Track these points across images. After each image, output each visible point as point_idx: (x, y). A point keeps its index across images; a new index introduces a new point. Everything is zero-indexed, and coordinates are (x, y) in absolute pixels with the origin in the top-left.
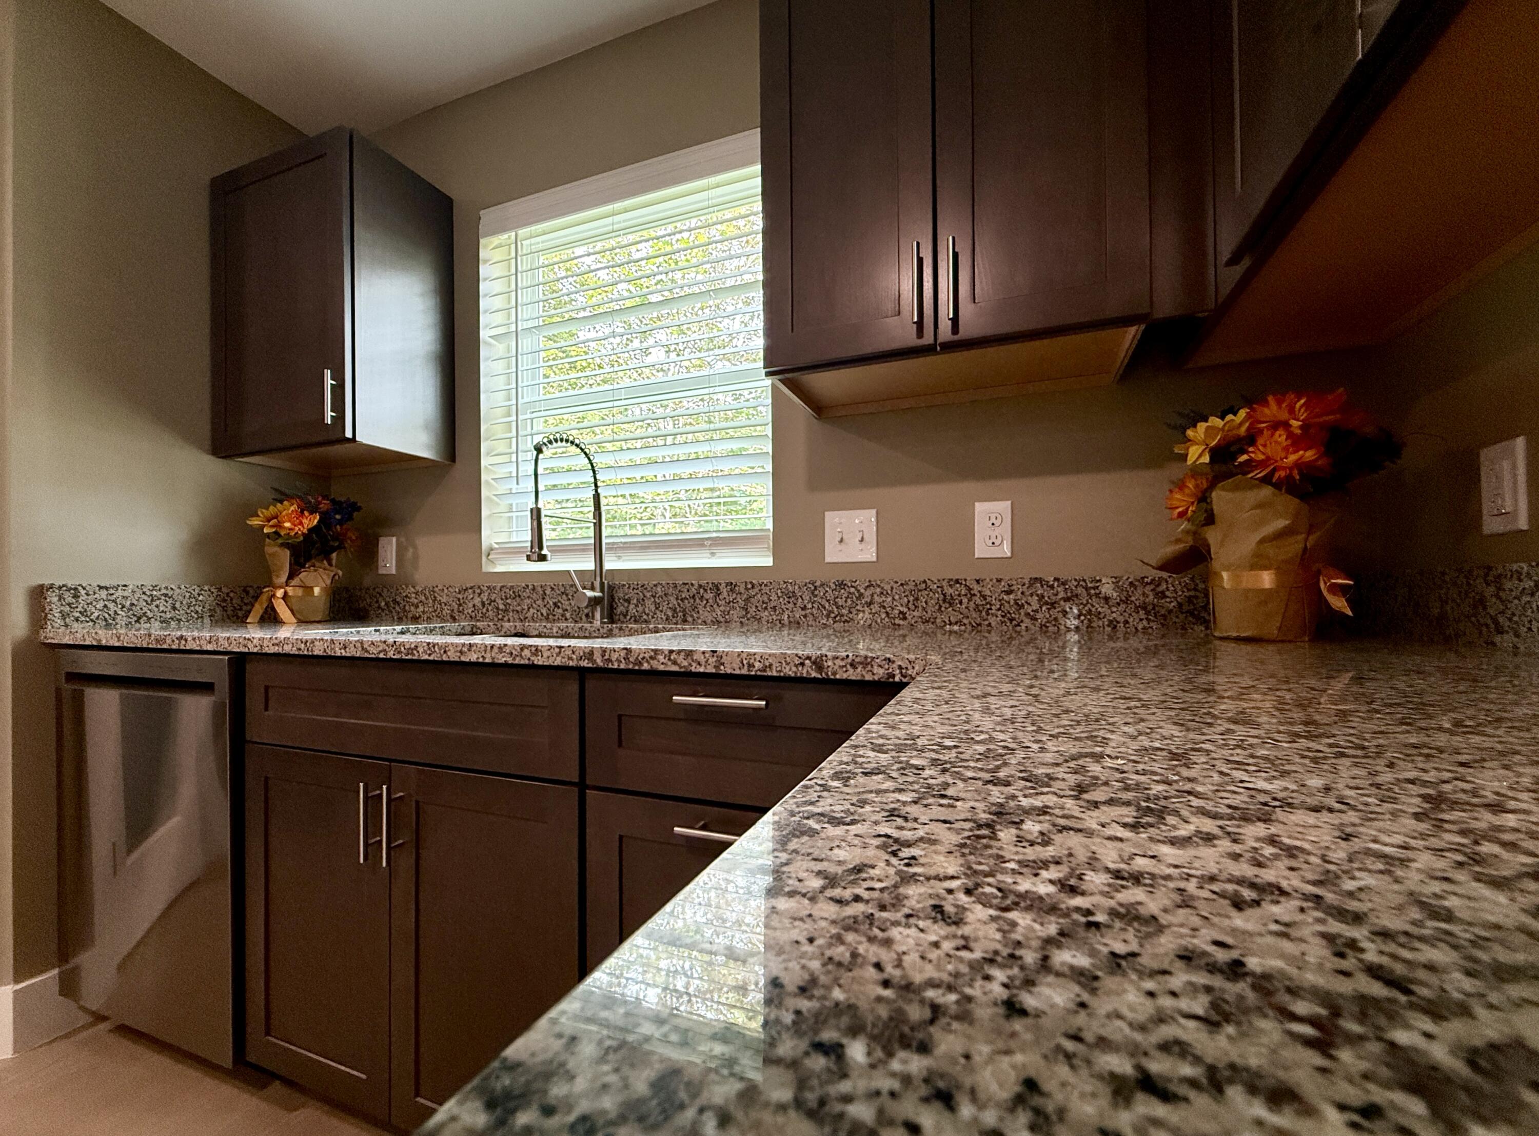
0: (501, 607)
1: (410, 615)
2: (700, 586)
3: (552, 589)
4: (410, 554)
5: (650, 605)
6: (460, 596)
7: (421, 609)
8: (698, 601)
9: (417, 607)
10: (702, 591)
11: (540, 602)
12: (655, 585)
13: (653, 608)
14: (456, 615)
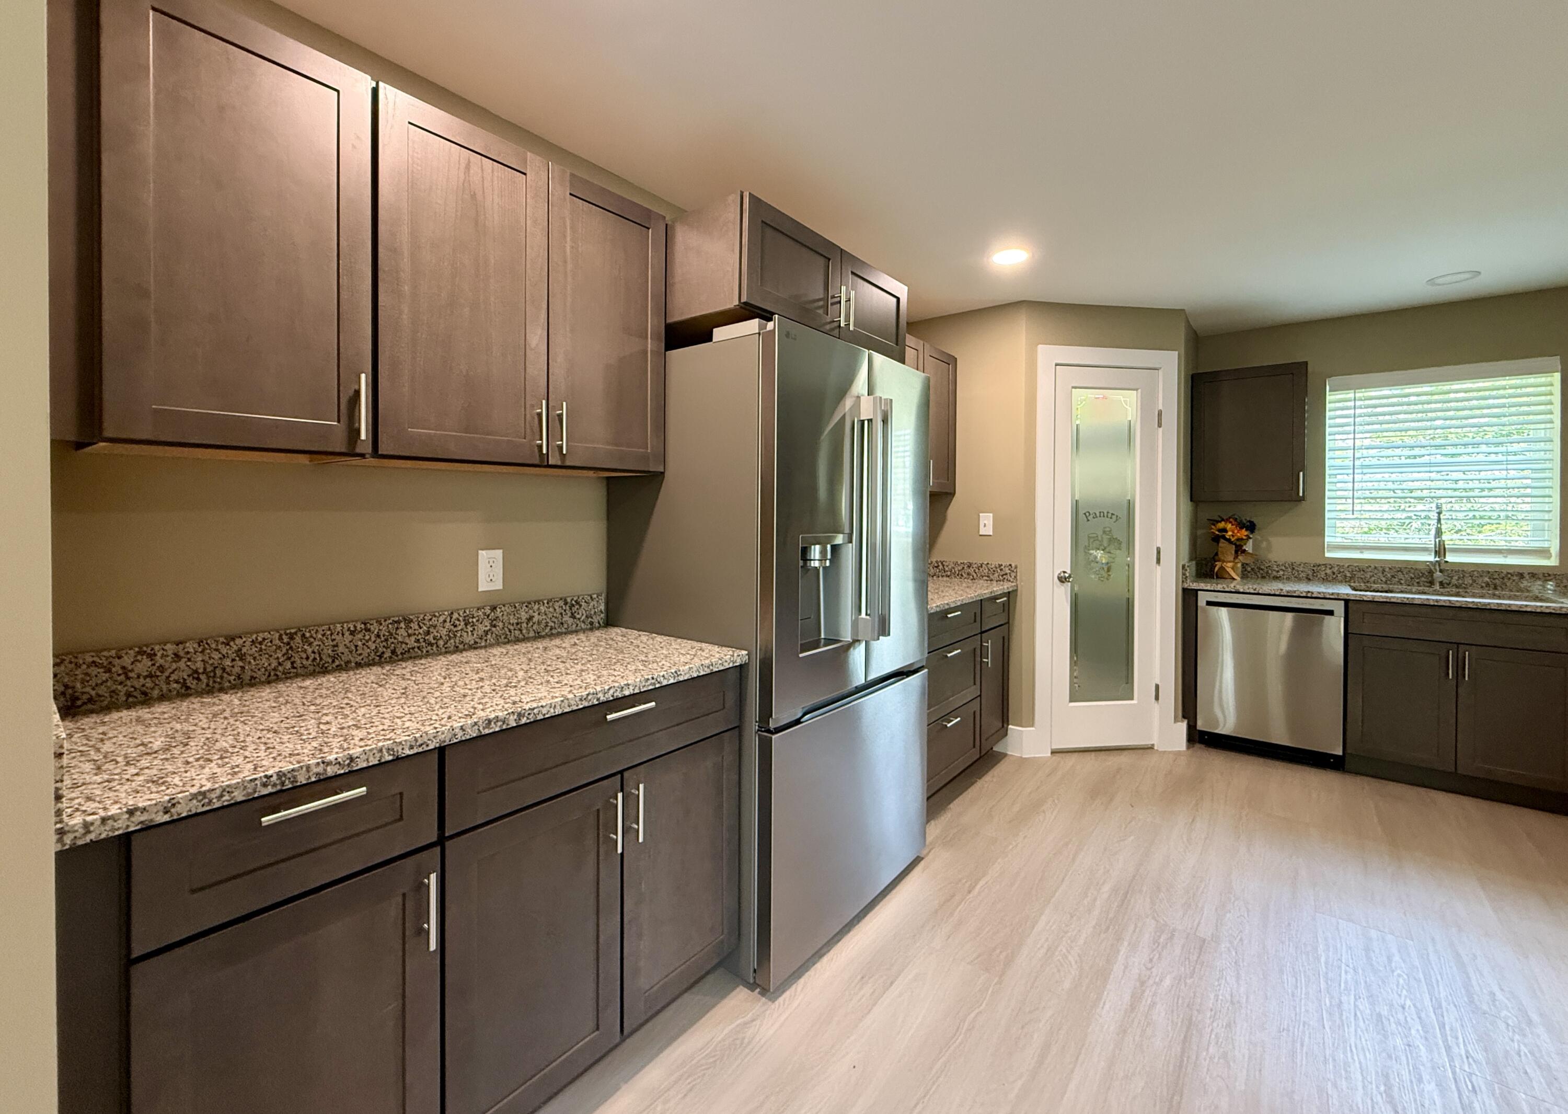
0: (1348, 575)
1: (1272, 576)
2: (1508, 573)
3: (1390, 569)
4: (1264, 544)
5: (1468, 581)
6: (1315, 569)
7: (1281, 573)
8: (1506, 580)
9: (1278, 572)
10: (1509, 576)
11: (1380, 574)
12: (1473, 571)
13: (1471, 582)
14: (1311, 577)
